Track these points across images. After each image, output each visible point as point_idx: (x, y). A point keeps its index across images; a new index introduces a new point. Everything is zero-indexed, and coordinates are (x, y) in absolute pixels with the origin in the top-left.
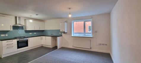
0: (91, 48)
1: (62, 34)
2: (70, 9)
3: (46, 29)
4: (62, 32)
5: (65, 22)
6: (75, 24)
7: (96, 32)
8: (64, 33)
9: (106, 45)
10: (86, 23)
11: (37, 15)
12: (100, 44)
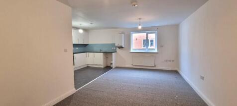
0: (155, 66)
1: (116, 49)
2: (140, 19)
3: (90, 43)
4: (116, 47)
5: (122, 33)
6: (135, 36)
7: (162, 46)
8: (119, 48)
9: (173, 61)
10: (149, 35)
11: (91, 23)
12: (167, 61)
